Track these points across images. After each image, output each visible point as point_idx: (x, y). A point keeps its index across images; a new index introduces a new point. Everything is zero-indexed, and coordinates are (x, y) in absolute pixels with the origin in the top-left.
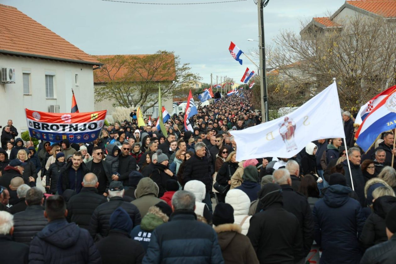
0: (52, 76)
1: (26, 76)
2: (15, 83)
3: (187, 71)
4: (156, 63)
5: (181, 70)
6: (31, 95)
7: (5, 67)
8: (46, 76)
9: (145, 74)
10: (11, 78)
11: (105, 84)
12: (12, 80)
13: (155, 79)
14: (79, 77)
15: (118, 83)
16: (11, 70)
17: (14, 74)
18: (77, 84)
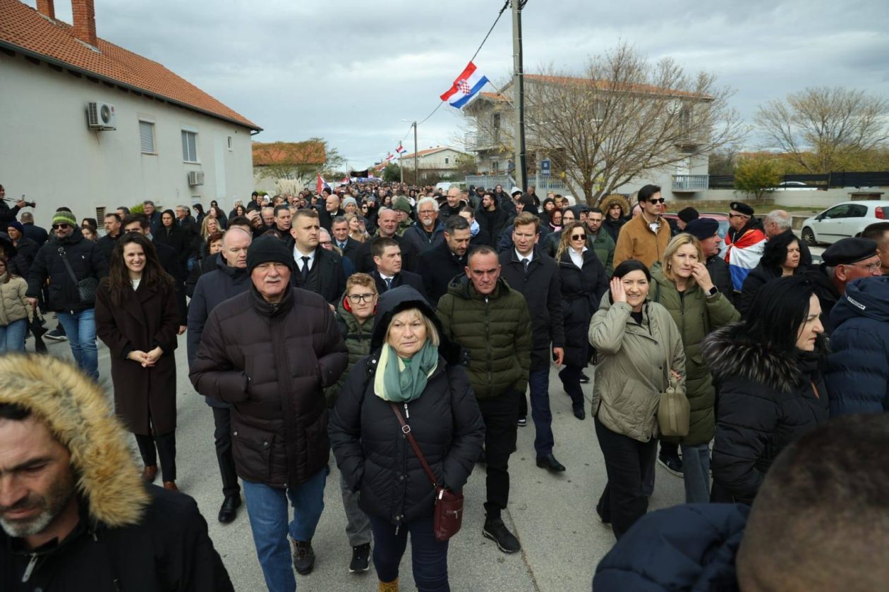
0: (193, 134)
1: (146, 128)
2: (115, 129)
3: (335, 155)
4: (310, 149)
5: (330, 153)
6: (157, 155)
7: (93, 101)
8: (184, 132)
9: (301, 157)
10: (105, 120)
11: (268, 165)
12: (109, 125)
13: (309, 162)
14: (233, 141)
15: (279, 165)
16: (105, 108)
17: (113, 115)
18: (229, 149)
